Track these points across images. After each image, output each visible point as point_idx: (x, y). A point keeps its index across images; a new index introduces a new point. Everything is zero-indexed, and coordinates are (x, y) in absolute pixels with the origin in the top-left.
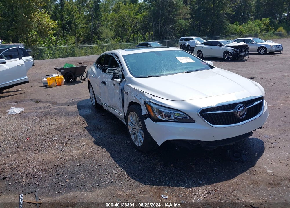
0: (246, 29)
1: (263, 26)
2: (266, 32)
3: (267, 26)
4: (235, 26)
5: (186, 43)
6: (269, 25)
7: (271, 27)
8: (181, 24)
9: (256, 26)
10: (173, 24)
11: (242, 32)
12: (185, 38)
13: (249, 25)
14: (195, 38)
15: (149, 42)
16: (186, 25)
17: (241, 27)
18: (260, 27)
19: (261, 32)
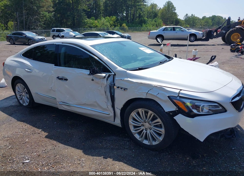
0: (100, 23)
1: (111, 22)
2: (114, 27)
3: (114, 22)
4: (91, 21)
5: (60, 34)
6: (116, 22)
7: (117, 23)
8: (45, 16)
9: (107, 22)
10: (38, 16)
11: (97, 26)
12: (57, 29)
13: (102, 21)
14: (66, 29)
15: (24, 32)
16: (50, 17)
17: (96, 22)
18: (110, 23)
19: (110, 27)
